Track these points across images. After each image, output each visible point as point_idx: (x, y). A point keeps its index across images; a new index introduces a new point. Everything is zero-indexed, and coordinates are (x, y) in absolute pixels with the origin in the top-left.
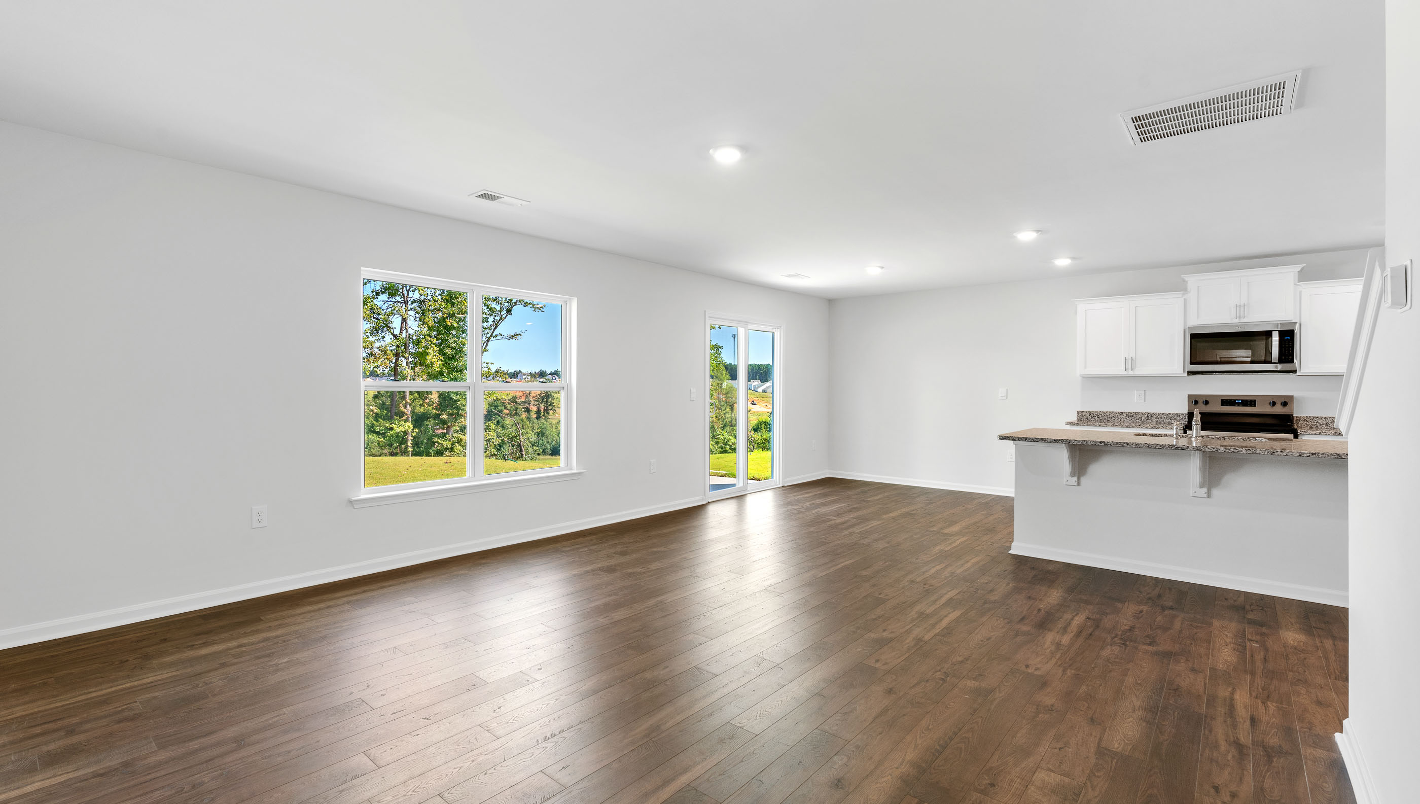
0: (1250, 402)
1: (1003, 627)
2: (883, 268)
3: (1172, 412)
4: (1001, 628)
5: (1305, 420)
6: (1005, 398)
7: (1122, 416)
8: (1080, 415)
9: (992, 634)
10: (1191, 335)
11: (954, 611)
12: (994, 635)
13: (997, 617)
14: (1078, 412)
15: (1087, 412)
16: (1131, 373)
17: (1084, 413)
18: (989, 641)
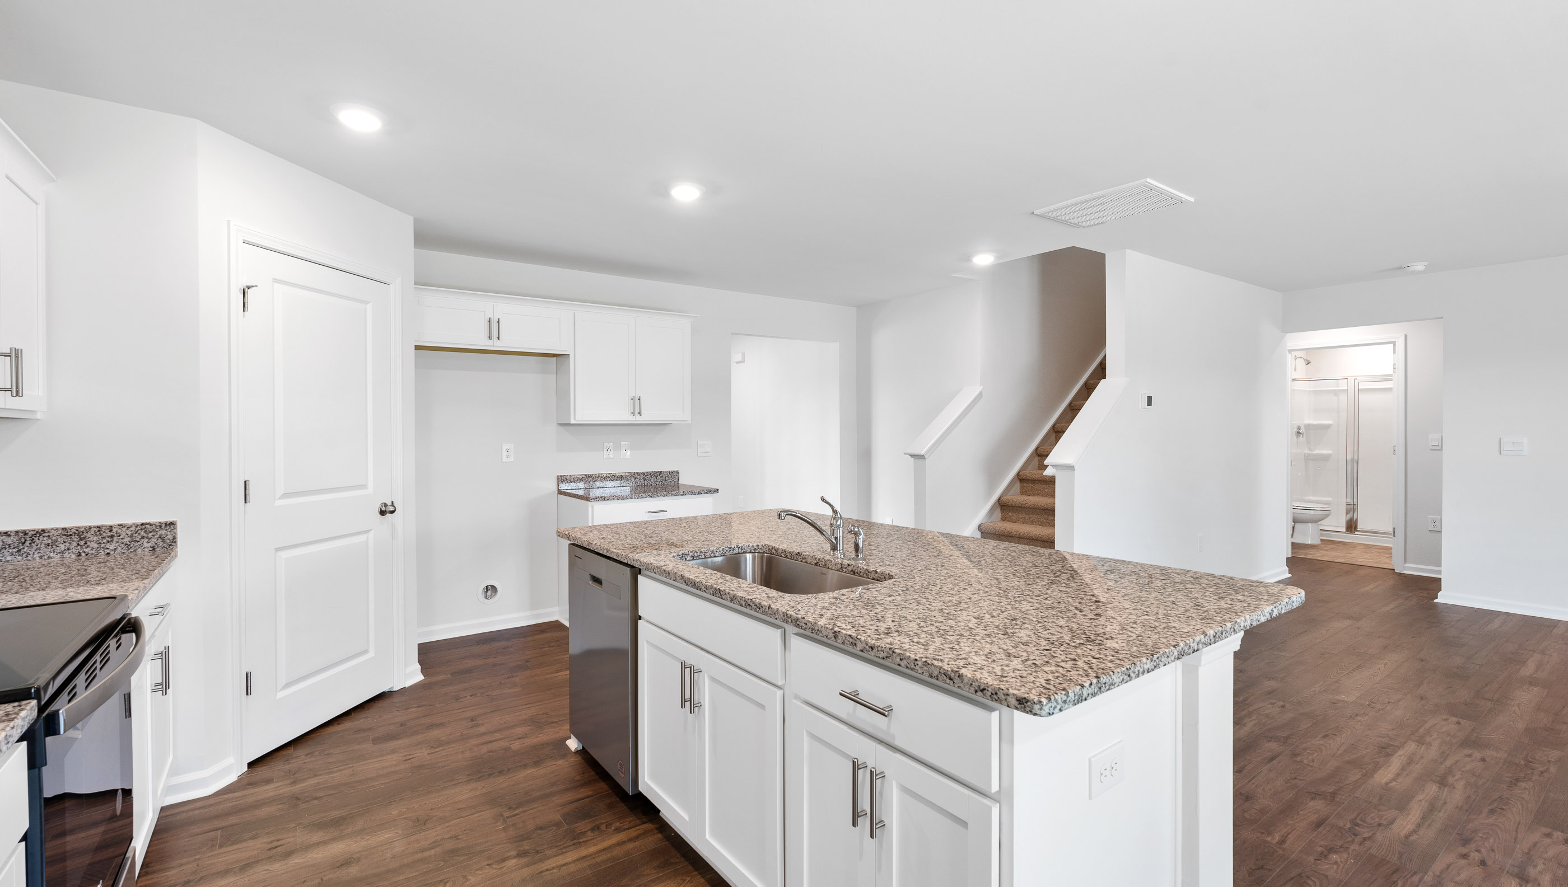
1: (1305, 749)
4: (1309, 749)
9: (1321, 742)
11: (1387, 784)
12: (1319, 740)
13: (1312, 766)
18: (1324, 734)
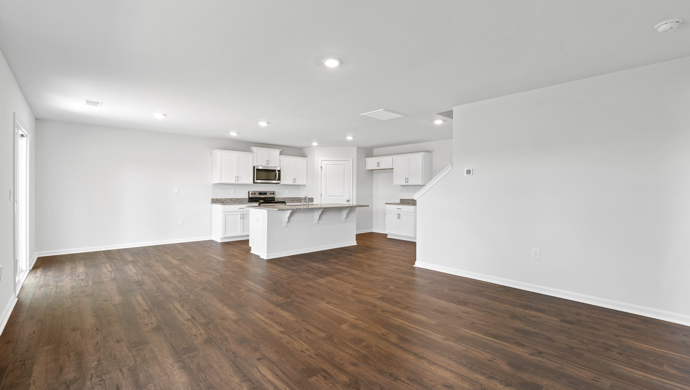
0: (265, 193)
2: (165, 115)
3: (244, 198)
5: (276, 199)
6: (178, 193)
7: (228, 200)
8: (213, 200)
10: (256, 169)
14: (212, 199)
15: (215, 199)
16: (237, 182)
17: (214, 200)
